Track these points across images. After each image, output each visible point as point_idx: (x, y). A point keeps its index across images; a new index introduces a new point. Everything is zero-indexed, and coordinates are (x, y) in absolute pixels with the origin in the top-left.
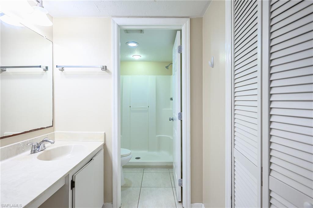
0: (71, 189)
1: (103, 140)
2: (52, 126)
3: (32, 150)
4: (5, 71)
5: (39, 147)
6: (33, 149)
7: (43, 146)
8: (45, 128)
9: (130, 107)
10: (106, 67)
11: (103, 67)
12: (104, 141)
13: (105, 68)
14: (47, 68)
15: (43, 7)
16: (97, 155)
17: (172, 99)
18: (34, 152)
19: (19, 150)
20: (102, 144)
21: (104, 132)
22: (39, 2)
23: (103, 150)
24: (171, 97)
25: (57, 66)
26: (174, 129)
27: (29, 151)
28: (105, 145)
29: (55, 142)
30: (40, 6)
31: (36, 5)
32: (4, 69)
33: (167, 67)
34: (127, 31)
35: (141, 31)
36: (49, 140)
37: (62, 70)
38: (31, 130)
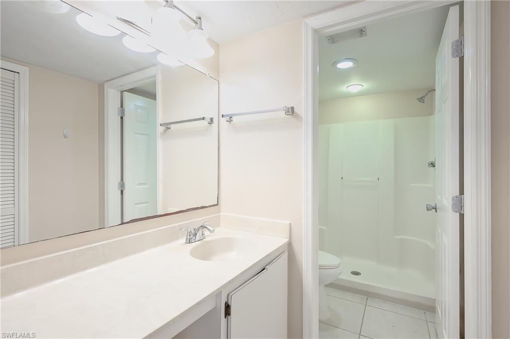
0: (225, 317)
1: (287, 235)
2: (217, 205)
3: (187, 239)
4: (170, 128)
5: (195, 235)
6: (189, 237)
7: (201, 234)
8: (207, 207)
9: (342, 178)
10: (293, 108)
11: (289, 108)
12: (289, 237)
13: (291, 111)
14: (212, 119)
15: (202, 30)
16: (274, 261)
17: (433, 165)
18: (189, 241)
19: (171, 237)
20: (285, 242)
21: (289, 222)
22: (197, 24)
23: (287, 253)
24: (432, 160)
25: (223, 115)
26: (439, 230)
27: (184, 240)
28: (290, 244)
29: (214, 230)
30: (198, 29)
31: (194, 29)
32: (169, 126)
33: (421, 100)
34: (333, 39)
35: (361, 32)
36: (209, 227)
37: (230, 121)
38: (189, 209)
